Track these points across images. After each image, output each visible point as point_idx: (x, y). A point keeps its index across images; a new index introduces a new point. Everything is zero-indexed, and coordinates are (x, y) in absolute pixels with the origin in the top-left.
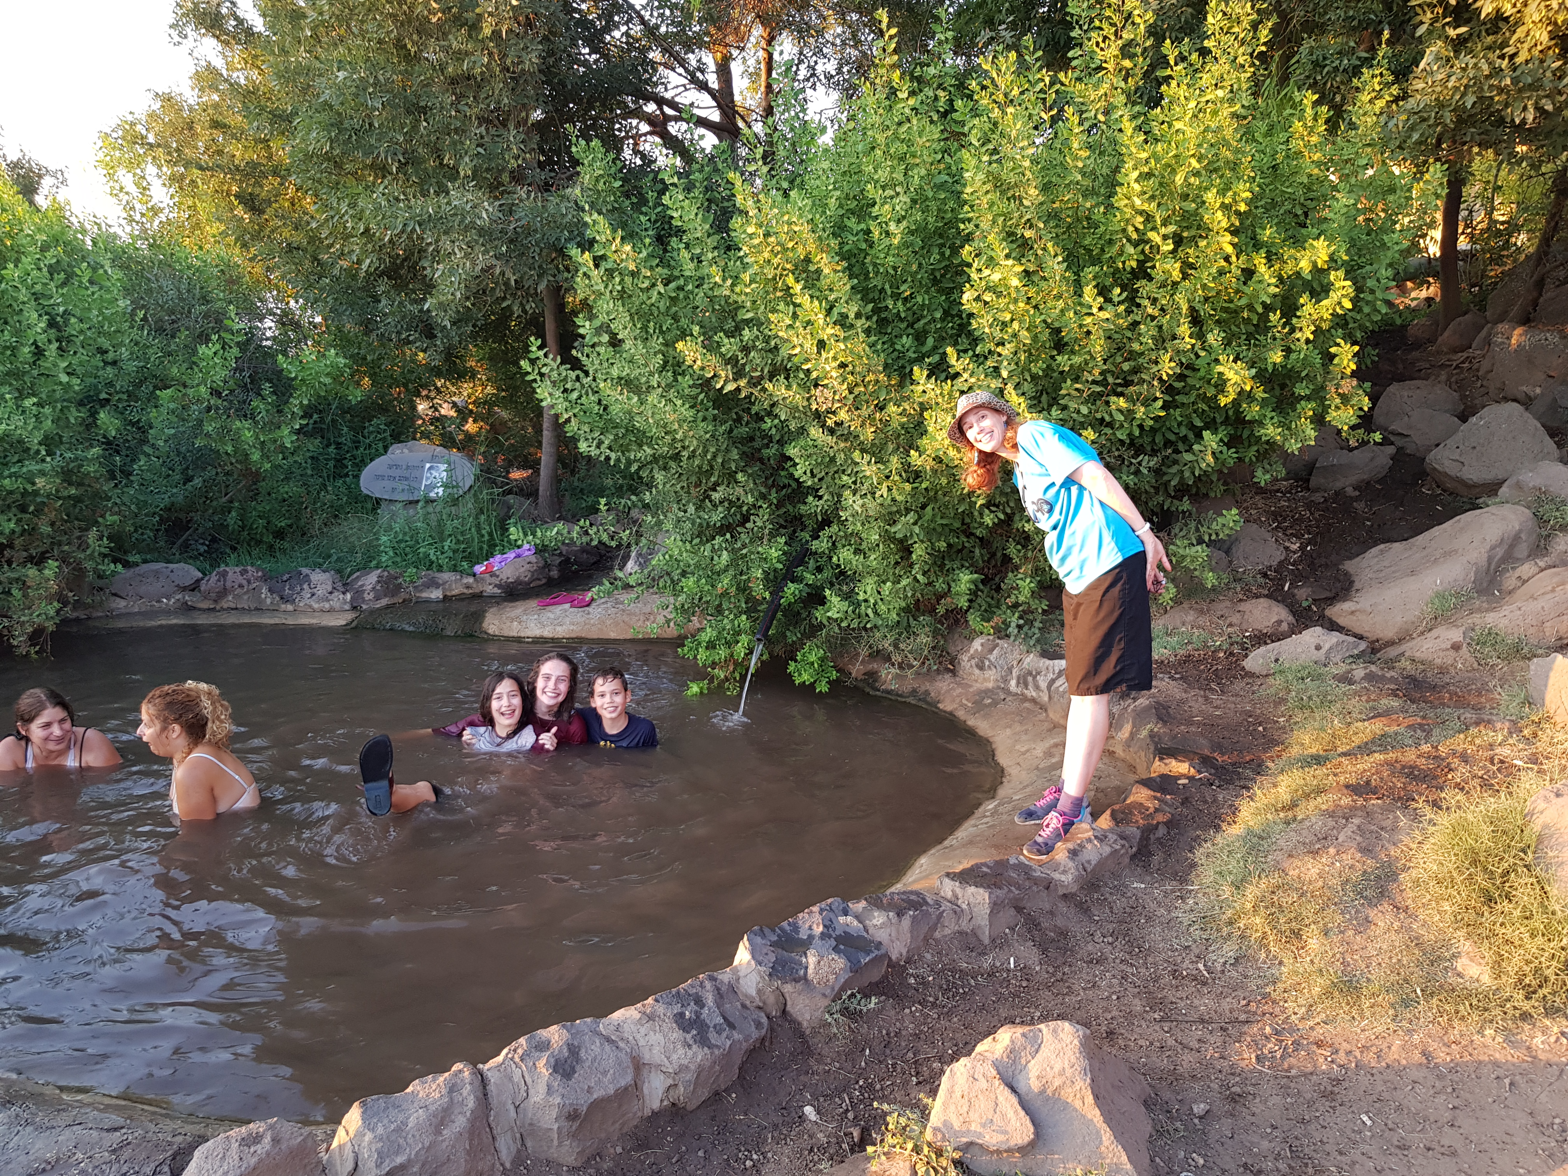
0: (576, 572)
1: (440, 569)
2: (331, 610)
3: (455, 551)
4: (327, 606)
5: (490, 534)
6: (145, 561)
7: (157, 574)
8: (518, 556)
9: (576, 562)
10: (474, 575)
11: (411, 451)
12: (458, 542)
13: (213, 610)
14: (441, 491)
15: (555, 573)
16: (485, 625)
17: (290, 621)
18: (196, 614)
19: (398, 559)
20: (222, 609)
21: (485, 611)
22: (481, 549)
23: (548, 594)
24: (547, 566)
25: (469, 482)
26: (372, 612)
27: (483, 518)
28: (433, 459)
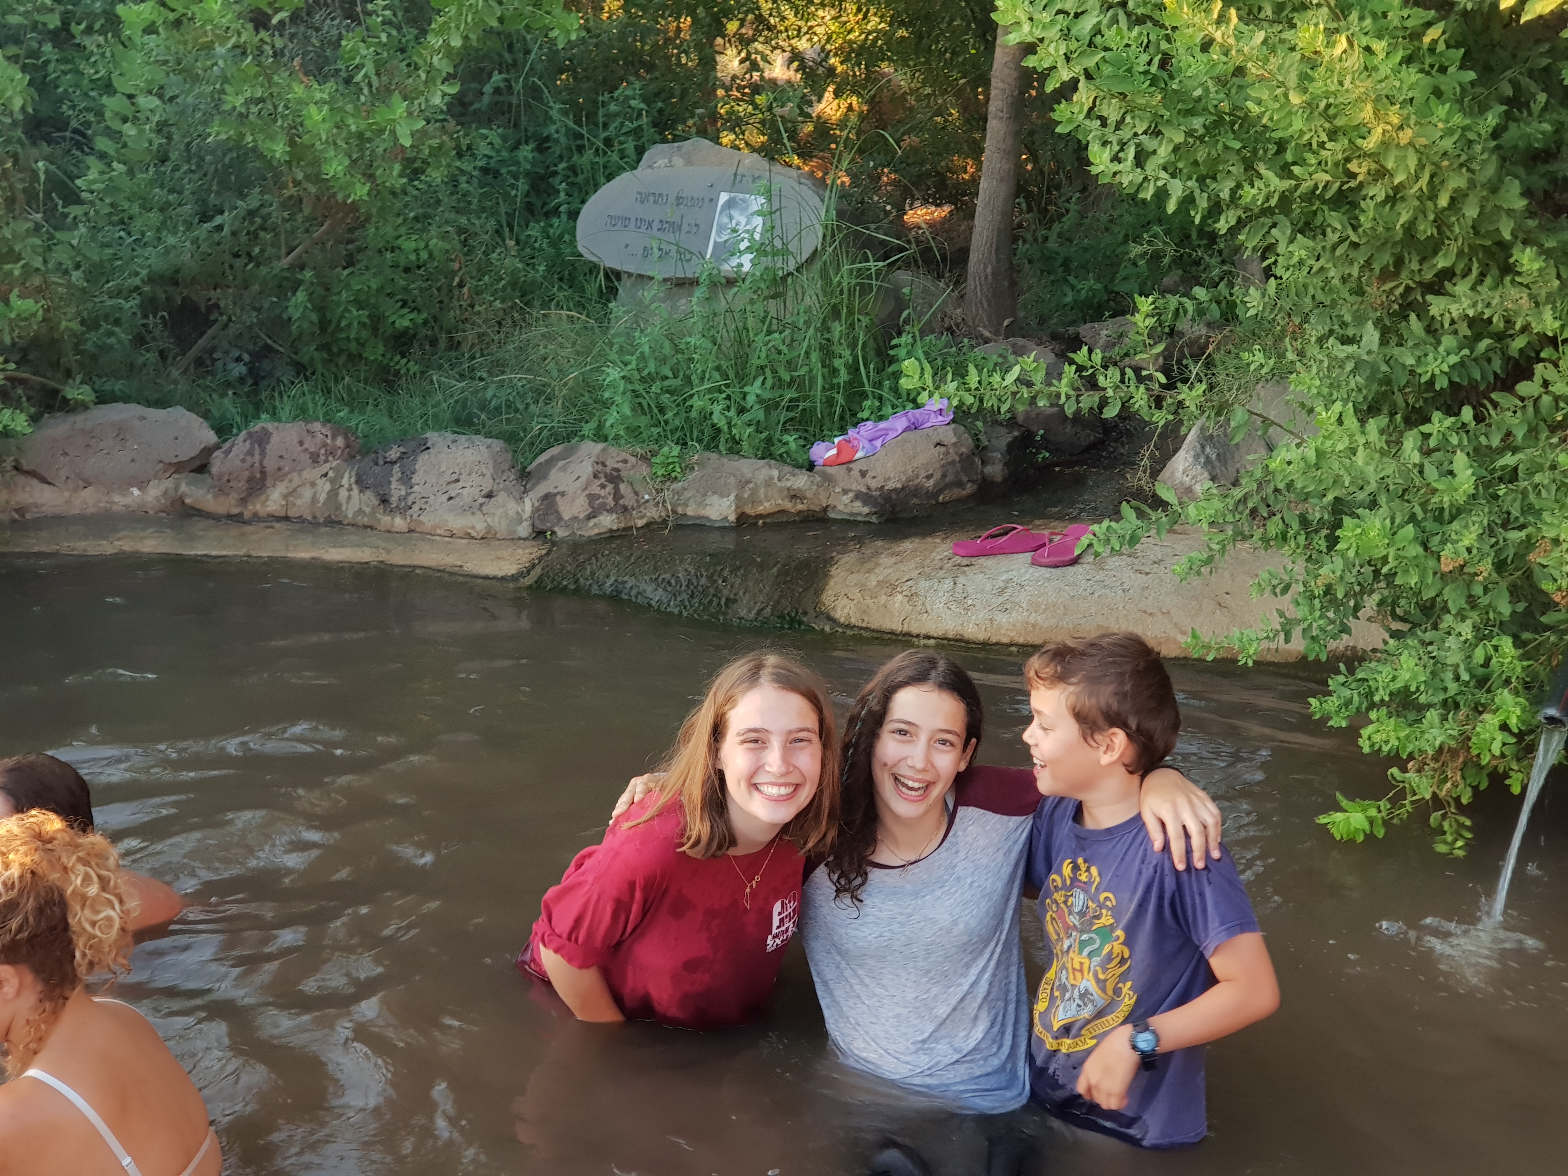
0: (1048, 466)
1: (735, 448)
2: (487, 538)
3: (769, 406)
4: (478, 524)
5: (854, 369)
6: (103, 399)
7: (121, 432)
8: (914, 427)
9: (1046, 443)
10: (811, 466)
11: (689, 162)
12: (779, 383)
13: (237, 519)
14: (746, 261)
15: (996, 470)
16: (828, 597)
17: (398, 557)
18: (198, 526)
19: (643, 421)
20: (256, 518)
21: (829, 562)
22: (830, 402)
23: (981, 525)
24: (980, 450)
25: (812, 240)
26: (577, 546)
27: (838, 329)
28: (736, 182)
